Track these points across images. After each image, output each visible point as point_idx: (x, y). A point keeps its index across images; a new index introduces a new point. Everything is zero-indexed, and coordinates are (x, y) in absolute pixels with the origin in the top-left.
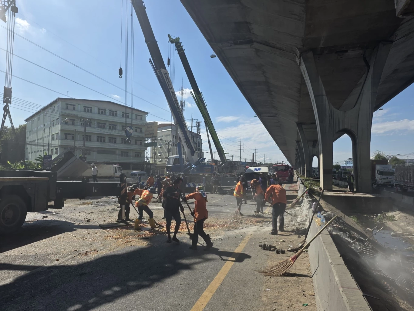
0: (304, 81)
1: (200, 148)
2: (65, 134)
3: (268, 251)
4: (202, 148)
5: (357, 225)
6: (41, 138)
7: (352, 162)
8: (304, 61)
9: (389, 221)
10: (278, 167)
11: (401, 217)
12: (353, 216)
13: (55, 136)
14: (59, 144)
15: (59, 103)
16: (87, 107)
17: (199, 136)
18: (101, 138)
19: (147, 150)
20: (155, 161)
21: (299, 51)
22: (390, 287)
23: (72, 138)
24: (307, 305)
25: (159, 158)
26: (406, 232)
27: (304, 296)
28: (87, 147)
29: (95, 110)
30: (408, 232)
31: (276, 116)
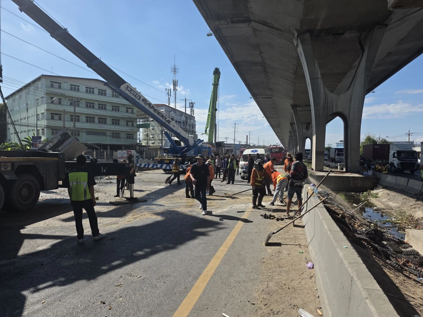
0: (301, 63)
1: (194, 130)
2: (52, 114)
3: (269, 220)
4: (196, 130)
5: (344, 202)
6: (25, 118)
7: (343, 145)
8: (301, 43)
9: (373, 198)
10: (273, 149)
11: (384, 194)
12: (341, 194)
13: (40, 115)
14: (46, 124)
15: (43, 81)
16: (74, 85)
17: (193, 118)
18: (90, 119)
19: (139, 132)
20: (147, 143)
21: (297, 32)
22: (368, 245)
23: (59, 118)
24: (303, 253)
25: (152, 140)
26: (387, 207)
27: (300, 248)
28: (78, 128)
29: (83, 88)
30: (388, 207)
31: (271, 98)
